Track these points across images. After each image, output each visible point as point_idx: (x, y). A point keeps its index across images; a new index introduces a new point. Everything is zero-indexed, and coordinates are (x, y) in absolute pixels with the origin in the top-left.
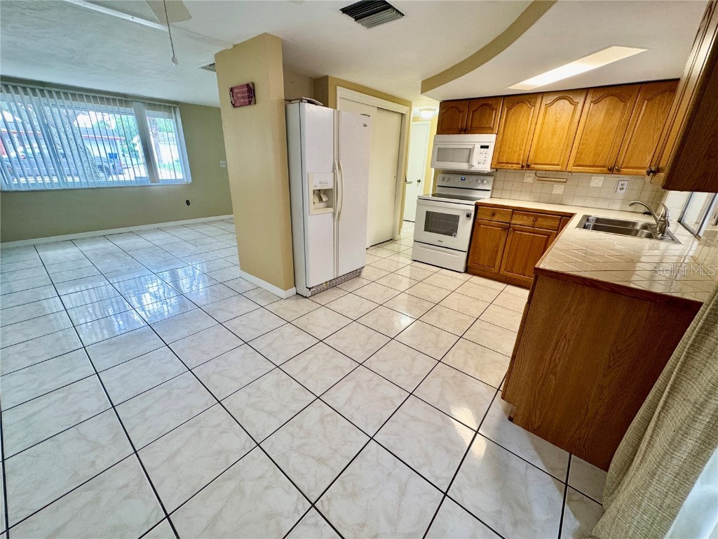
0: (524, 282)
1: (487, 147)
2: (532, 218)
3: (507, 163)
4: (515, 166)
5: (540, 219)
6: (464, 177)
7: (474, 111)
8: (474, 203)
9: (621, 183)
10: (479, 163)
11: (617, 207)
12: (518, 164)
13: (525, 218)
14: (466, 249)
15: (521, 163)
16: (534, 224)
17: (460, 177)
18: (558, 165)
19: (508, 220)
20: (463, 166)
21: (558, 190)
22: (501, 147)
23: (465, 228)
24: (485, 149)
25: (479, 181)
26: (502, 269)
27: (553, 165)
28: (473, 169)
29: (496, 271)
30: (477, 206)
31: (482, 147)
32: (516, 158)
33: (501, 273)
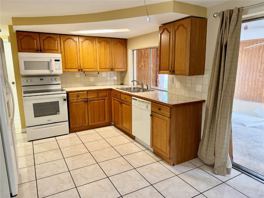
0: (100, 124)
1: (59, 61)
2: (96, 94)
3: (71, 69)
4: (75, 70)
5: (99, 94)
6: (41, 78)
7: (43, 40)
8: (65, 92)
9: (111, 74)
10: (56, 70)
11: (113, 84)
12: (76, 69)
13: (93, 94)
14: (67, 119)
15: (77, 68)
16: (98, 96)
17: (39, 78)
18: (94, 69)
19: (86, 97)
20: (46, 72)
21: (92, 79)
22: (65, 61)
23: (63, 107)
24: (58, 62)
25: (53, 80)
26: (90, 122)
27: (92, 69)
28: (53, 73)
29: (87, 125)
30: (68, 93)
31: (56, 60)
32: (74, 66)
33: (90, 124)
